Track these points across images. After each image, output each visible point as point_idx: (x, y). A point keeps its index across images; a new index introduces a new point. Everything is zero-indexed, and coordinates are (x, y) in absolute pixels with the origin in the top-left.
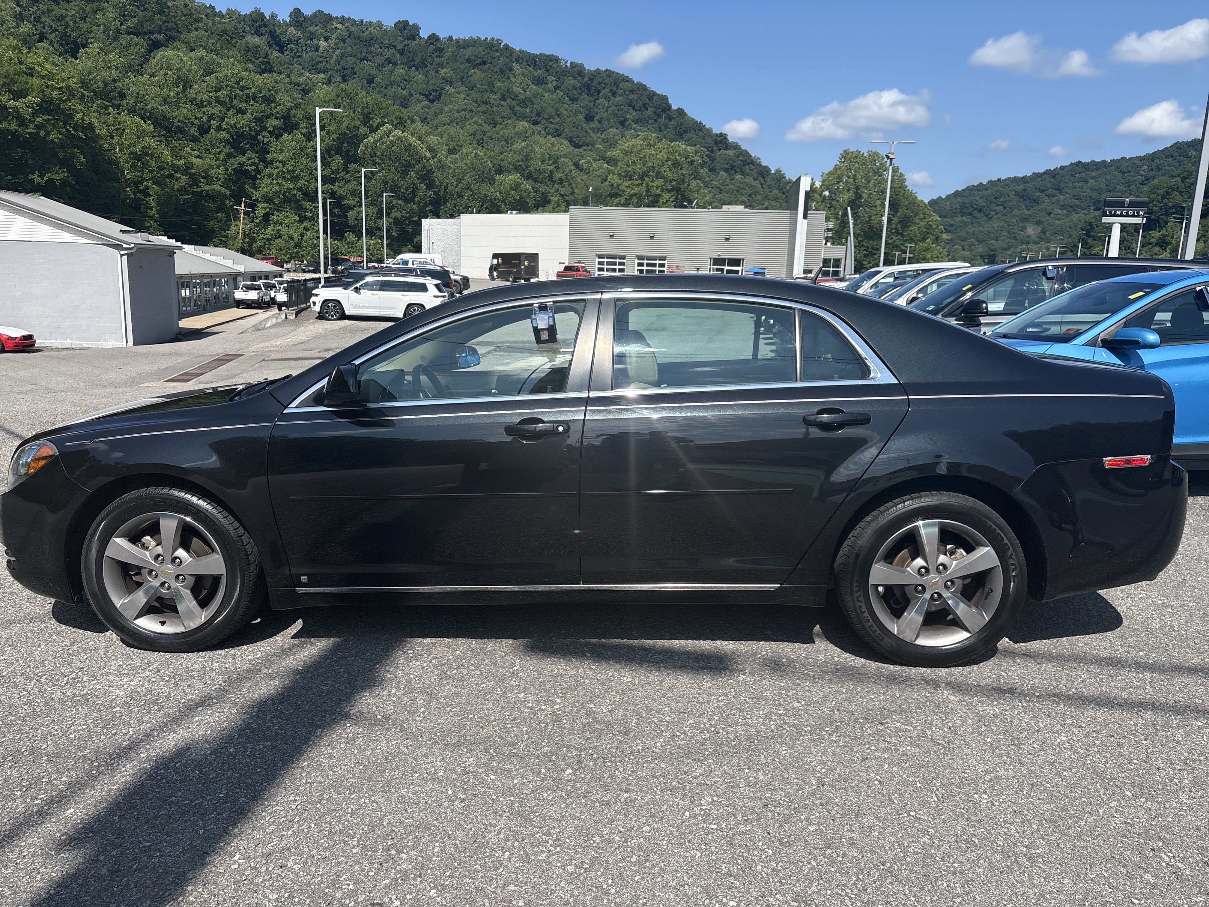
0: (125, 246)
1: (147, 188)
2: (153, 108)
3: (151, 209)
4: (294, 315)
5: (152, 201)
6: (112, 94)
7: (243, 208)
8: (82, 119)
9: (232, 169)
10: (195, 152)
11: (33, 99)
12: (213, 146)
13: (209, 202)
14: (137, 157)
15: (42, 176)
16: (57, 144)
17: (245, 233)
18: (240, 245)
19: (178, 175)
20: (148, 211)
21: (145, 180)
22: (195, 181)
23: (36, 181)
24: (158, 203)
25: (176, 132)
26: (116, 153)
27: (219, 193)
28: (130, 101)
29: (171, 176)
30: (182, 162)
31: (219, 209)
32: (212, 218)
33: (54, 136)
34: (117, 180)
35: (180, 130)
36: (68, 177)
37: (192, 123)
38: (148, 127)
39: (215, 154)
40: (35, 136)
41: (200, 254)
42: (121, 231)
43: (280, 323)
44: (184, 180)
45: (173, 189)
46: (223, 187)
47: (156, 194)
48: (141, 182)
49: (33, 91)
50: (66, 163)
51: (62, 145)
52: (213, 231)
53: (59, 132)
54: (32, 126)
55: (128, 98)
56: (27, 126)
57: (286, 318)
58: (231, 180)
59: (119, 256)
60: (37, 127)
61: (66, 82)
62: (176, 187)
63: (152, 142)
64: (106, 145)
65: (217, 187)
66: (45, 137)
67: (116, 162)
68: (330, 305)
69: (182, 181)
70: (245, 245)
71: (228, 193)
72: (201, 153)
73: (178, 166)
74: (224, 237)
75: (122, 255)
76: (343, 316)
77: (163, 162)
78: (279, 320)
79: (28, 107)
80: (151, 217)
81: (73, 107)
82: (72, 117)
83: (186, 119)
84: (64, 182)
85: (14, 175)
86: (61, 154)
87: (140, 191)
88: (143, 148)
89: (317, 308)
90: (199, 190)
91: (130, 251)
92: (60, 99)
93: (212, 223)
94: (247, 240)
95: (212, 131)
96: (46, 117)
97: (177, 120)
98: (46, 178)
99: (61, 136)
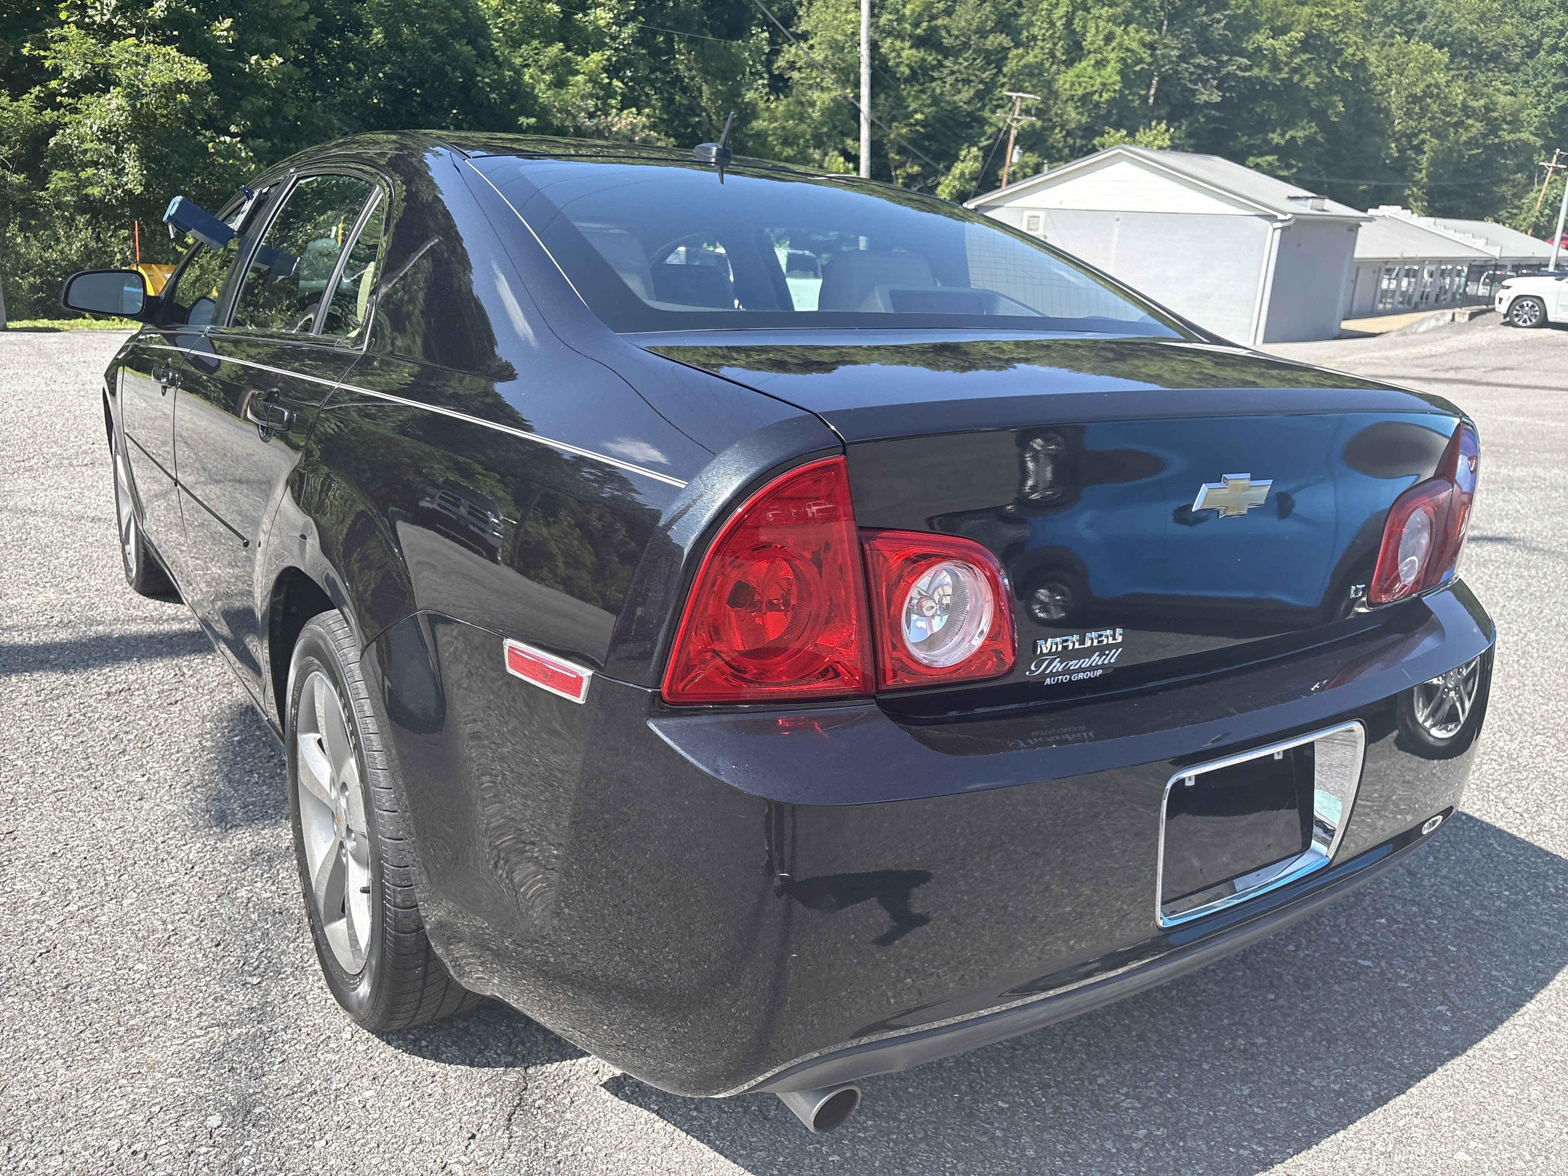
0: (1281, 217)
1: (1423, 142)
2: (1459, 31)
3: (1420, 171)
4: (1467, 317)
5: (1424, 160)
6: (1410, 17)
7: (1553, 164)
8: (1354, 55)
9: (1556, 109)
10: (1507, 87)
11: (1297, 34)
12: (1536, 76)
13: (1506, 159)
14: (1414, 99)
15: (1282, 135)
16: (1312, 91)
17: (1546, 202)
18: (1534, 219)
19: (1470, 122)
20: (1416, 174)
21: (1420, 131)
22: (1493, 128)
23: (1276, 140)
24: (1433, 163)
25: (1488, 61)
26: (1390, 96)
27: (1526, 144)
28: (1430, 22)
29: (1460, 124)
30: (1482, 102)
31: (1519, 168)
32: (1506, 181)
33: (1311, 80)
34: (1382, 133)
35: (1495, 57)
36: (1316, 132)
37: (1515, 45)
38: (1442, 56)
39: (1535, 88)
40: (1287, 83)
41: (1440, 231)
42: (1290, 198)
43: (1443, 327)
44: (1477, 127)
45: (1457, 141)
46: (1536, 135)
47: (1432, 150)
48: (1416, 135)
49: (1299, 24)
50: (1319, 116)
51: (1318, 92)
52: (1503, 199)
53: (1319, 75)
54: (1286, 69)
55: (1429, 18)
56: (1280, 70)
57: (1453, 320)
58: (1552, 125)
59: (1271, 230)
60: (1294, 71)
61: (1345, 8)
62: (1464, 138)
63: (1442, 78)
64: (1380, 87)
65: (1524, 136)
66: (1298, 83)
67: (1387, 111)
68: (1525, 303)
69: (1474, 130)
70: (1542, 219)
71: (1538, 144)
72: (1516, 88)
73: (1473, 109)
74: (1517, 207)
75: (1275, 229)
76: (1544, 323)
77: (1450, 105)
78: (1441, 323)
79: (1288, 45)
80: (1416, 183)
81: (1345, 40)
82: (1340, 52)
83: (1508, 40)
84: (1310, 141)
85: (1250, 136)
86: (1314, 104)
87: (1413, 148)
88: (1428, 86)
89: (1503, 308)
90: (1497, 141)
91: (1286, 224)
92: (1331, 31)
93: (1504, 188)
94: (1547, 211)
95: (1542, 52)
96: (1305, 57)
97: (1492, 43)
98: (1287, 136)
99: (1318, 80)
